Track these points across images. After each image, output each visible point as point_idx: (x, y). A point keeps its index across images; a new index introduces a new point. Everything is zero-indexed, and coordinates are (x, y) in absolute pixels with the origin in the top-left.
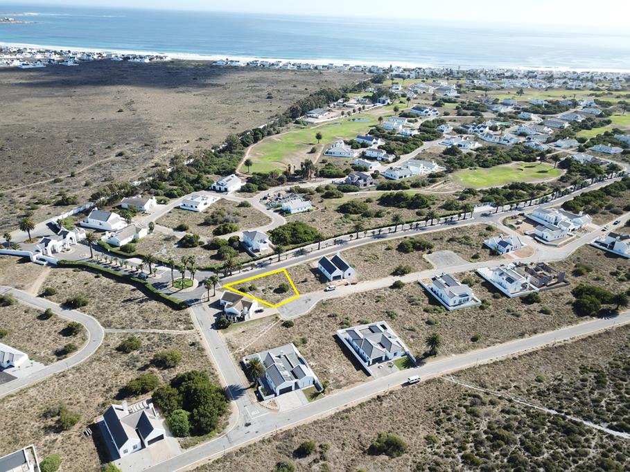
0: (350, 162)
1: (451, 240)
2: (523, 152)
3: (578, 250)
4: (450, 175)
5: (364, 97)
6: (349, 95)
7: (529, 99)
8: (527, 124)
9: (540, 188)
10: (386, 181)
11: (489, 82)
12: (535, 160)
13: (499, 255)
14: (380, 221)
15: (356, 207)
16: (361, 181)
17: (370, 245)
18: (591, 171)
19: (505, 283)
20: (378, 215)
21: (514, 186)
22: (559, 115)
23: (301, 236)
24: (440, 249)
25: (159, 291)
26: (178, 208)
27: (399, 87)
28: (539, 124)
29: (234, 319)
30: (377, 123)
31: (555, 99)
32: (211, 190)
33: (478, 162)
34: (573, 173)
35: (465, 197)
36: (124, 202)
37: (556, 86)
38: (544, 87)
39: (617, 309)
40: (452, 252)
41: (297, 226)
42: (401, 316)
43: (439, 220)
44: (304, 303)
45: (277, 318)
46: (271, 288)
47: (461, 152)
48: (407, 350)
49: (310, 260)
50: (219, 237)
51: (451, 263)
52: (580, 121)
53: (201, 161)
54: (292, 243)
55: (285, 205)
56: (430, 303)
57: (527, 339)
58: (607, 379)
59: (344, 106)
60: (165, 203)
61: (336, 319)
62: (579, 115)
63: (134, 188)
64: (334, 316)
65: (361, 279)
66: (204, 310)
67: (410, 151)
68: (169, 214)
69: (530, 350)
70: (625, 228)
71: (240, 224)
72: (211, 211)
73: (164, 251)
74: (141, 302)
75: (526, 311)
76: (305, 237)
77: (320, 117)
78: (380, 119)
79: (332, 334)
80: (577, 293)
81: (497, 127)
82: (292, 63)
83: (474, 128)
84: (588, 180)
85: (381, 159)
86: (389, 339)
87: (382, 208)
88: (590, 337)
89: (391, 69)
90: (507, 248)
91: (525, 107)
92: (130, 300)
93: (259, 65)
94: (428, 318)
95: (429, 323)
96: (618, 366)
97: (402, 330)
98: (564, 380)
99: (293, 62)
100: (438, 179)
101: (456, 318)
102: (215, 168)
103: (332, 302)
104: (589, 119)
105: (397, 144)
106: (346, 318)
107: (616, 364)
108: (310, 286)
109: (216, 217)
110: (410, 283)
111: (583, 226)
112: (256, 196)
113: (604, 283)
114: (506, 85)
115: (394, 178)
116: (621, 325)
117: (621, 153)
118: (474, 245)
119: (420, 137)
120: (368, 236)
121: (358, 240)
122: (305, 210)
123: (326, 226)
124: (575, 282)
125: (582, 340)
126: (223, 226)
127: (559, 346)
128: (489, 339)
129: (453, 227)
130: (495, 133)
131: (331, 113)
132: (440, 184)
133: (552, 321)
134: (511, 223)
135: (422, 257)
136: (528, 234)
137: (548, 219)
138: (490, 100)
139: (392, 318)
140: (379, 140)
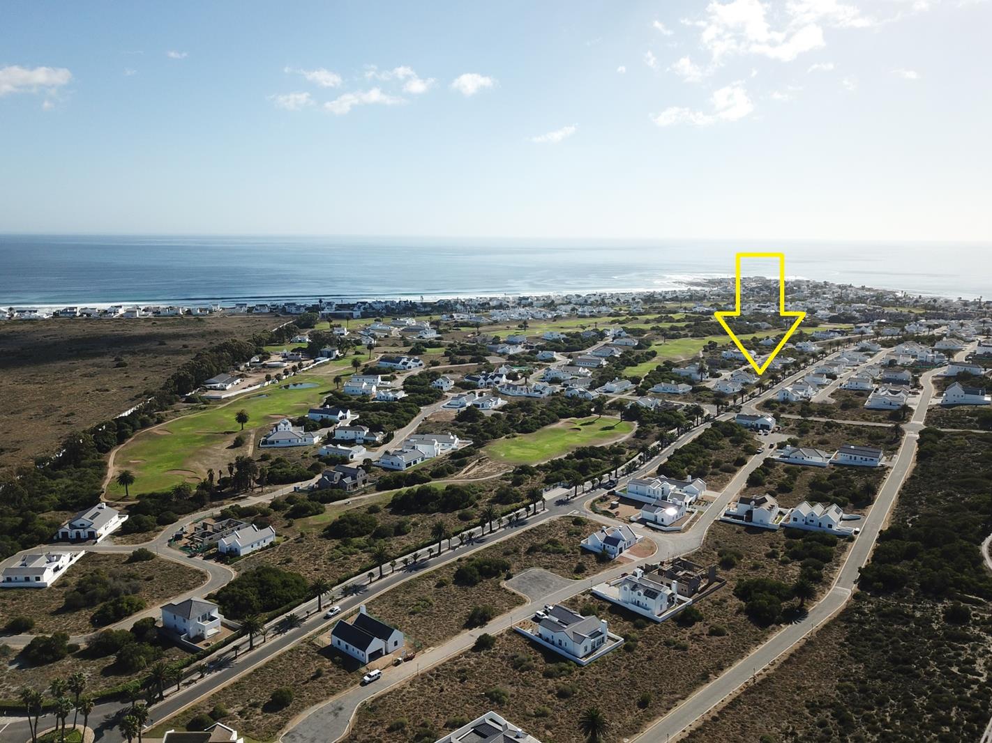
0: (311, 453)
1: (532, 550)
2: (568, 404)
3: (710, 530)
4: (482, 451)
5: (294, 350)
6: (266, 349)
7: (538, 333)
8: (553, 366)
9: (616, 451)
10: (388, 474)
11: (474, 315)
12: (589, 414)
13: (610, 559)
14: (407, 540)
15: (357, 523)
16: (348, 480)
17: (409, 586)
18: (668, 420)
19: (643, 599)
20: (400, 530)
21: (581, 453)
22: (589, 351)
23: (278, 592)
24: (522, 569)
27: (344, 330)
28: (568, 365)
30: (333, 387)
31: (572, 331)
32: (58, 541)
33: (514, 427)
34: (648, 425)
35: (522, 479)
37: (564, 314)
38: (550, 316)
39: (802, 605)
40: (542, 570)
41: (263, 577)
42: (512, 696)
43: (500, 521)
44: (332, 717)
46: (255, 705)
47: (483, 415)
49: (310, 633)
50: (110, 627)
51: (548, 587)
52: (618, 356)
53: (20, 489)
54: (266, 610)
55: (225, 542)
56: (548, 661)
57: (715, 682)
58: (849, 713)
59: (264, 366)
61: (405, 733)
62: (614, 349)
64: (397, 728)
65: (418, 648)
67: (405, 422)
69: (727, 697)
70: (750, 490)
71: (144, 595)
72: (75, 579)
75: (691, 638)
76: (286, 593)
77: (229, 387)
78: (337, 380)
80: (743, 592)
81: (516, 374)
82: (142, 308)
83: (485, 379)
84: (672, 431)
85: (362, 441)
86: (517, 740)
87: (403, 518)
88: (792, 656)
89: (318, 307)
90: (619, 546)
91: (540, 344)
94: (558, 688)
95: (562, 694)
96: (851, 690)
97: (525, 719)
98: (798, 732)
99: (142, 305)
100: (467, 459)
101: (599, 676)
102: (54, 498)
103: (385, 703)
104: (628, 352)
105: (380, 415)
106: (421, 726)
107: (847, 687)
108: (330, 682)
109: (92, 589)
110: (502, 635)
111: (700, 497)
112: (158, 537)
113: (766, 571)
114: (499, 318)
115: (398, 468)
116: (820, 627)
117: (691, 391)
118: (568, 552)
119: (411, 401)
120: (399, 570)
121: (384, 579)
122: (265, 545)
123: (316, 567)
124: (731, 577)
125: (786, 662)
126: (112, 604)
127: (763, 680)
128: (664, 698)
129: (524, 529)
130: (516, 383)
131: (245, 379)
132: (474, 466)
133: (732, 645)
134: (603, 509)
135: (500, 587)
136: (635, 520)
137: (651, 494)
138: (488, 339)
139: (501, 702)
140: (349, 411)
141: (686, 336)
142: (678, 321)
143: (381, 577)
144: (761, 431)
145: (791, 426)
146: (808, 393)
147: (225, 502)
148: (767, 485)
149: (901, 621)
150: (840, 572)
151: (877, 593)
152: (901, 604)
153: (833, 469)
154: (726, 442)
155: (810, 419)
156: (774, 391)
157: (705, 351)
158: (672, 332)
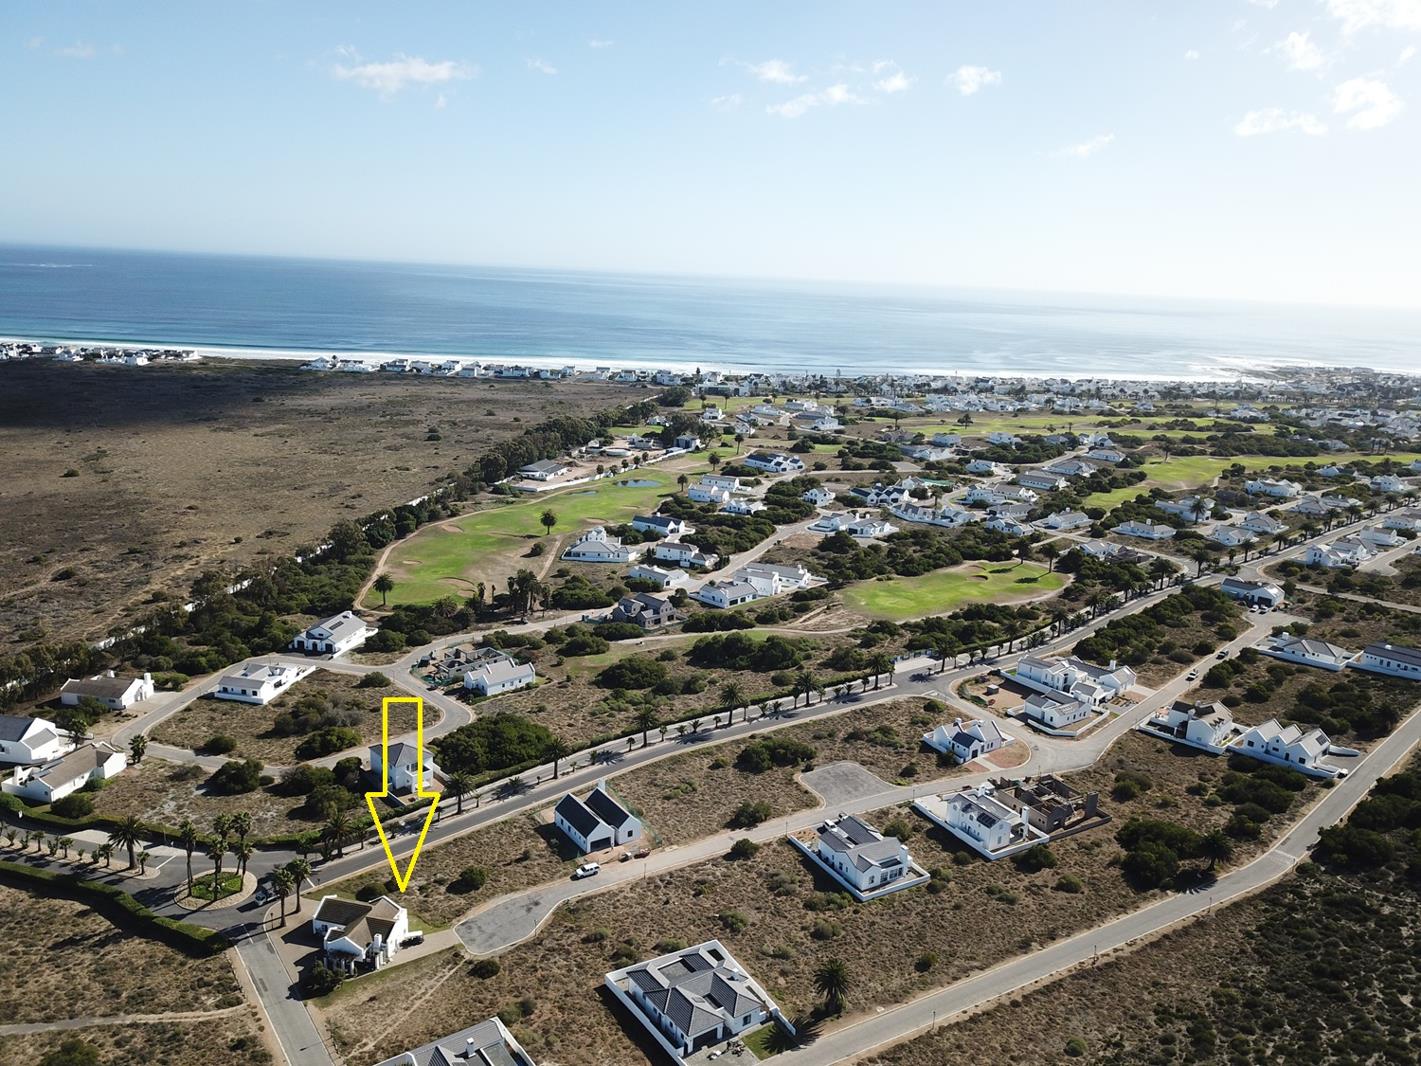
0: (621, 573)
1: (853, 737)
2: (984, 540)
3: (1118, 742)
4: (837, 595)
5: (645, 436)
6: (612, 431)
7: (984, 432)
8: (985, 483)
9: (1027, 614)
10: (702, 611)
11: (901, 401)
12: (1009, 557)
13: (957, 764)
14: (695, 702)
15: (639, 671)
16: (648, 614)
17: (675, 760)
18: (1122, 575)
19: (976, 826)
20: (690, 687)
21: (975, 613)
22: (1047, 465)
23: (513, 747)
24: (831, 760)
25: (153, 911)
26: (210, 697)
27: (718, 413)
28: (1009, 483)
29: (348, 966)
30: (676, 489)
31: (1034, 433)
32: (294, 650)
33: (893, 565)
34: (1087, 581)
35: (874, 639)
36: (67, 690)
37: (1033, 406)
38: (1010, 409)
39: (1211, 868)
40: (857, 765)
41: (500, 725)
42: (753, 925)
43: (823, 694)
44: (524, 912)
45: (457, 955)
46: (440, 882)
47: (857, 545)
48: (773, 1006)
49: (535, 804)
50: (310, 763)
51: (856, 789)
52: (1086, 475)
53: (269, 583)
54: (490, 768)
55: (472, 677)
56: (817, 887)
57: (1036, 954)
58: (1215, 1031)
59: (602, 453)
60: (176, 687)
61: (602, 947)
62: (1083, 464)
63: (98, 653)
64: (596, 939)
65: (657, 844)
66: (272, 951)
67: (749, 545)
68: (186, 715)
69: (1045, 978)
70: (1203, 691)
71: (363, 728)
72: (291, 702)
73: (169, 807)
74: (102, 944)
75: (1027, 889)
76: (522, 750)
77: (550, 477)
78: (682, 480)
79: (593, 983)
80: (1129, 837)
81: (925, 491)
82: (483, 365)
83: (878, 495)
84: (1118, 594)
85: (687, 564)
86: (729, 982)
87: (699, 672)
88: (1166, 937)
89: (698, 378)
90: (973, 747)
91: (978, 448)
92: (71, 942)
93: (408, 368)
94: (816, 924)
95: (818, 935)
96: (1232, 1000)
97: (757, 958)
98: (1126, 1044)
99: (484, 361)
100: (813, 603)
101: (877, 919)
102: (304, 598)
103: (590, 906)
104: (1103, 472)
105: (721, 531)
106: (625, 942)
107: (1228, 995)
108: (537, 869)
109: (305, 714)
110: (770, 844)
111: (1121, 692)
112: (403, 659)
113: (1178, 813)
114: (935, 407)
115: (720, 605)
116: (1226, 905)
117: (1173, 537)
118: (902, 747)
119: (768, 516)
120: (671, 739)
121: (648, 749)
122: (520, 685)
123: (572, 722)
124: (1121, 814)
125: (1152, 945)
126: (320, 735)
127: (1106, 964)
128: (956, 963)
129: (853, 708)
130: (922, 503)
131: (574, 469)
132: (819, 614)
133: (1083, 907)
134: (975, 694)
135: (791, 780)
136: (1013, 714)
137: (1049, 680)
138: (907, 437)
139: (735, 931)
140: (683, 523)
141: (1202, 453)
142: (1201, 429)
143: (645, 745)
144: (1256, 607)
145: (1308, 604)
146: (1358, 555)
147: (495, 625)
148: (1232, 688)
149: (1354, 916)
150: (1293, 829)
151: (1335, 869)
152: (1366, 891)
153: (1347, 676)
154: (1196, 617)
155: (1342, 596)
156: (1304, 549)
157: (1224, 477)
158: (1183, 446)
